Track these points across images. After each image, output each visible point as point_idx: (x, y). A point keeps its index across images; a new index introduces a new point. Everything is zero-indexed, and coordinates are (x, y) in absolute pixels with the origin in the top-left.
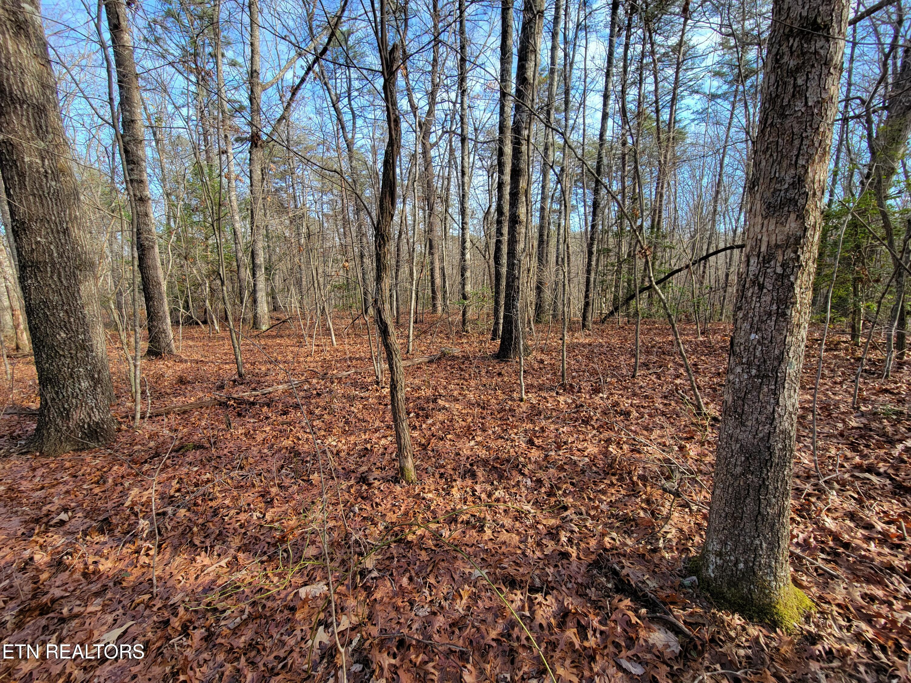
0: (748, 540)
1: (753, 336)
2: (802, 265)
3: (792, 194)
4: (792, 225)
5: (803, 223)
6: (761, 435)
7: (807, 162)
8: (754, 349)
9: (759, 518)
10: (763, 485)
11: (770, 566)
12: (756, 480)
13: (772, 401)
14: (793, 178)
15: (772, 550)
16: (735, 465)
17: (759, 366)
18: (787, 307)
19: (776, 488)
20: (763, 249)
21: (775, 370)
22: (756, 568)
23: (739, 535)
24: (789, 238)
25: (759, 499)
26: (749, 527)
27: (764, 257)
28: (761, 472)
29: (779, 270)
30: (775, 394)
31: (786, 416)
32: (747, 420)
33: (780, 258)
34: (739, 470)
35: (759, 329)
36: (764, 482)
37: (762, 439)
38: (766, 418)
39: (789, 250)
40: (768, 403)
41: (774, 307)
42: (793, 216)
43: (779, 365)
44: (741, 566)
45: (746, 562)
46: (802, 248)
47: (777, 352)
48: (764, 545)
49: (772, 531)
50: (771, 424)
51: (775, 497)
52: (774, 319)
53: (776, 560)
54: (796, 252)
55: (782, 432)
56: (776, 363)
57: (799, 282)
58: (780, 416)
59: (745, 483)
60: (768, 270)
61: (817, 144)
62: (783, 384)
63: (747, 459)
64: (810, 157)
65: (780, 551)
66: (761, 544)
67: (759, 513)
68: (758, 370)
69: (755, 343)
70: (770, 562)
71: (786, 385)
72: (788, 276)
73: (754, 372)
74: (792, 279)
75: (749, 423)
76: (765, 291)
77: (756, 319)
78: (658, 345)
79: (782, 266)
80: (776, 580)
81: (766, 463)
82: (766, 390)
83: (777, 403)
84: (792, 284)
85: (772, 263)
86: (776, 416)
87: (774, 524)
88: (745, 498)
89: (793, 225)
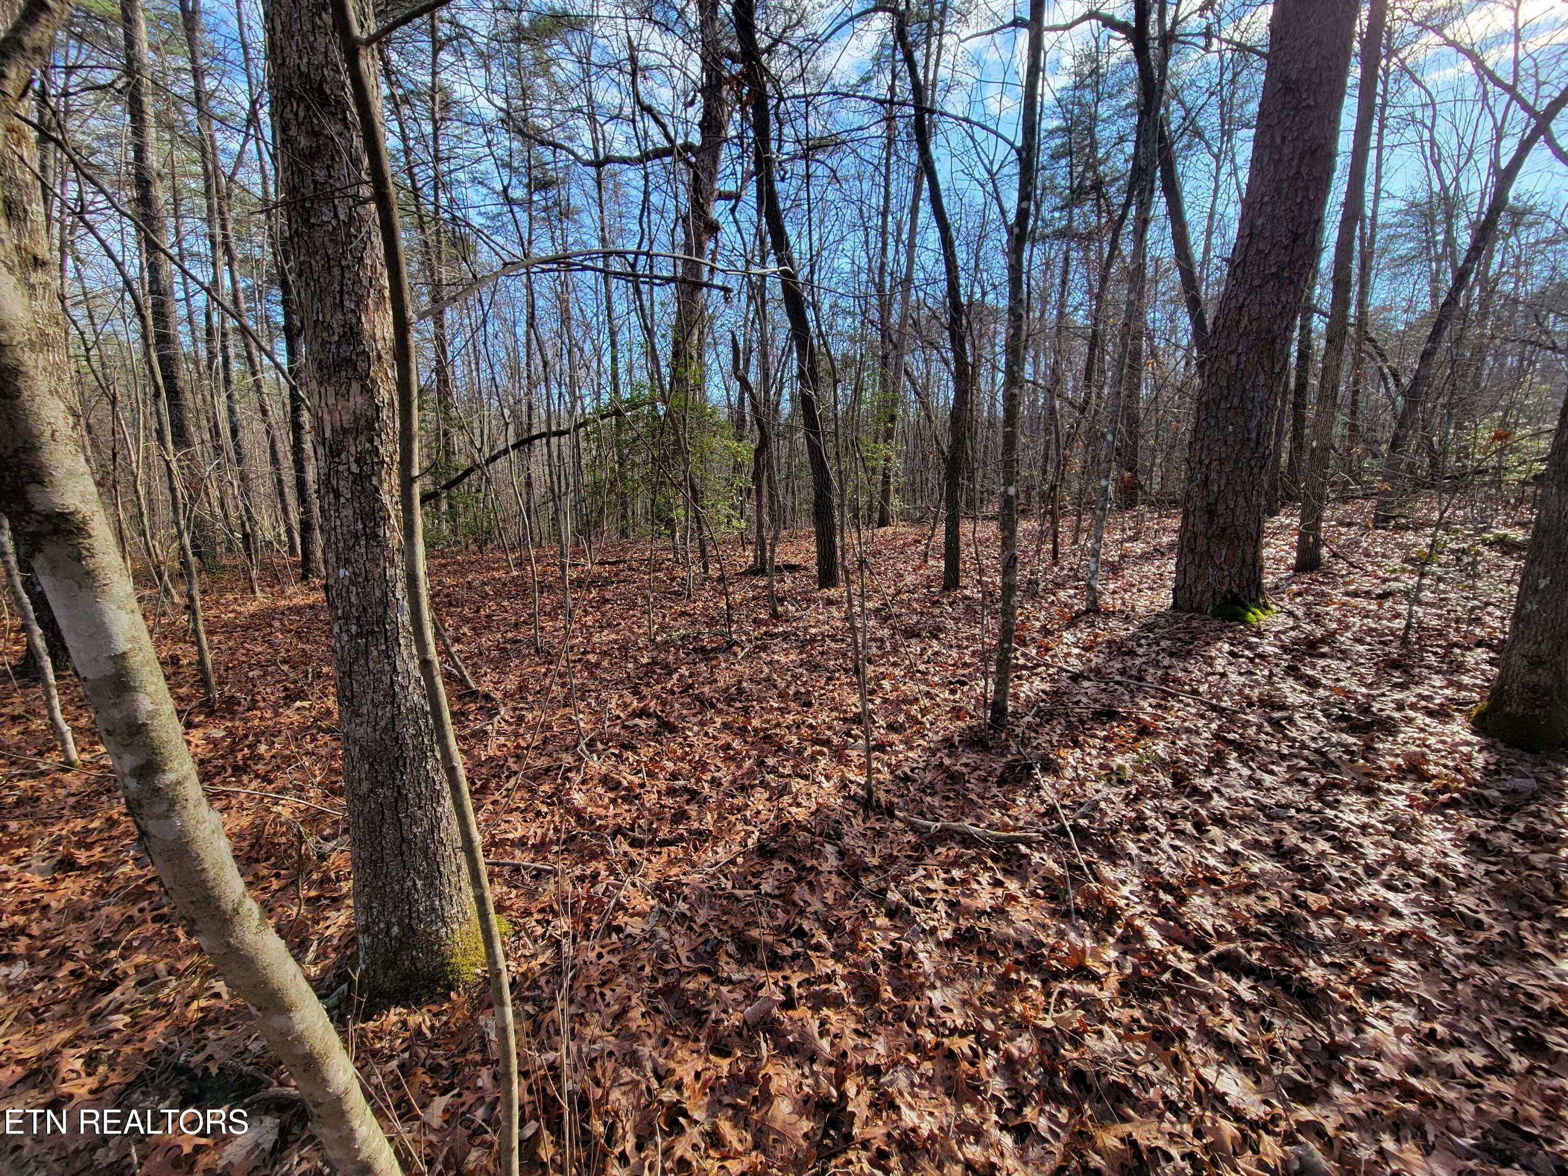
0: (397, 888)
1: (342, 572)
2: (383, 462)
3: (346, 352)
4: (357, 400)
5: (372, 398)
6: (383, 723)
7: (358, 306)
8: (348, 592)
9: (404, 848)
10: (400, 796)
11: (434, 910)
12: (389, 793)
13: (387, 668)
14: (343, 326)
15: (432, 884)
16: (360, 780)
17: (358, 618)
18: (377, 525)
19: (419, 795)
20: (328, 434)
21: (381, 620)
22: (414, 922)
23: (384, 885)
24: (356, 419)
25: (399, 820)
26: (394, 866)
27: (331, 447)
28: (394, 779)
29: (355, 468)
30: (389, 657)
31: (413, 685)
32: (361, 706)
33: (353, 450)
34: (365, 785)
35: (347, 561)
36: (399, 792)
37: (385, 729)
38: (385, 696)
39: (362, 438)
40: (382, 672)
41: (360, 526)
42: (355, 387)
43: (385, 612)
44: (395, 930)
45: (400, 923)
46: (379, 436)
47: (378, 593)
48: (419, 883)
49: (426, 857)
50: (392, 703)
51: (420, 808)
52: (363, 543)
53: (440, 896)
54: (371, 441)
55: (412, 710)
56: (380, 611)
57: (386, 486)
58: (403, 688)
59: (376, 803)
60: (341, 468)
61: (365, 282)
62: (397, 639)
63: (372, 765)
64: (360, 300)
65: (445, 881)
66: (415, 884)
67: (403, 840)
68: (360, 626)
69: (346, 583)
70: (433, 903)
71: (402, 641)
72: (369, 478)
73: (354, 628)
74: (375, 481)
75: (364, 710)
76: (342, 500)
77: (341, 545)
78: (445, 591)
79: (357, 461)
80: (445, 924)
81: (398, 762)
82: (375, 653)
83: (395, 669)
84: (377, 490)
85: (343, 456)
86: (397, 689)
87: (428, 847)
88: (381, 826)
89: (359, 400)
